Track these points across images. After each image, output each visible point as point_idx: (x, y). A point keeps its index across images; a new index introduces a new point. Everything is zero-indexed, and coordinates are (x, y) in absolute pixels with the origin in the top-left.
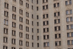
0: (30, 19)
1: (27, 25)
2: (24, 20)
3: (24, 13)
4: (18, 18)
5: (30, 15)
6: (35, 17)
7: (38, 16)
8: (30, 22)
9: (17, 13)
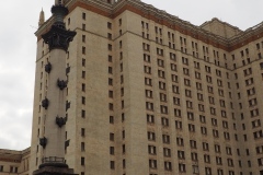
0: (235, 157)
1: (231, 169)
2: (224, 161)
3: (223, 149)
4: (213, 160)
5: (234, 151)
6: (243, 152)
7: (247, 151)
8: (236, 163)
9: (212, 152)
